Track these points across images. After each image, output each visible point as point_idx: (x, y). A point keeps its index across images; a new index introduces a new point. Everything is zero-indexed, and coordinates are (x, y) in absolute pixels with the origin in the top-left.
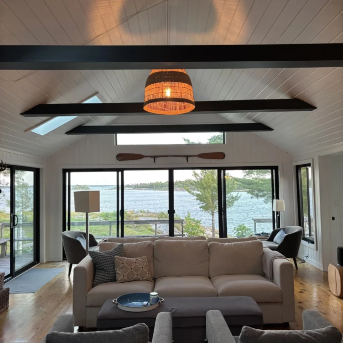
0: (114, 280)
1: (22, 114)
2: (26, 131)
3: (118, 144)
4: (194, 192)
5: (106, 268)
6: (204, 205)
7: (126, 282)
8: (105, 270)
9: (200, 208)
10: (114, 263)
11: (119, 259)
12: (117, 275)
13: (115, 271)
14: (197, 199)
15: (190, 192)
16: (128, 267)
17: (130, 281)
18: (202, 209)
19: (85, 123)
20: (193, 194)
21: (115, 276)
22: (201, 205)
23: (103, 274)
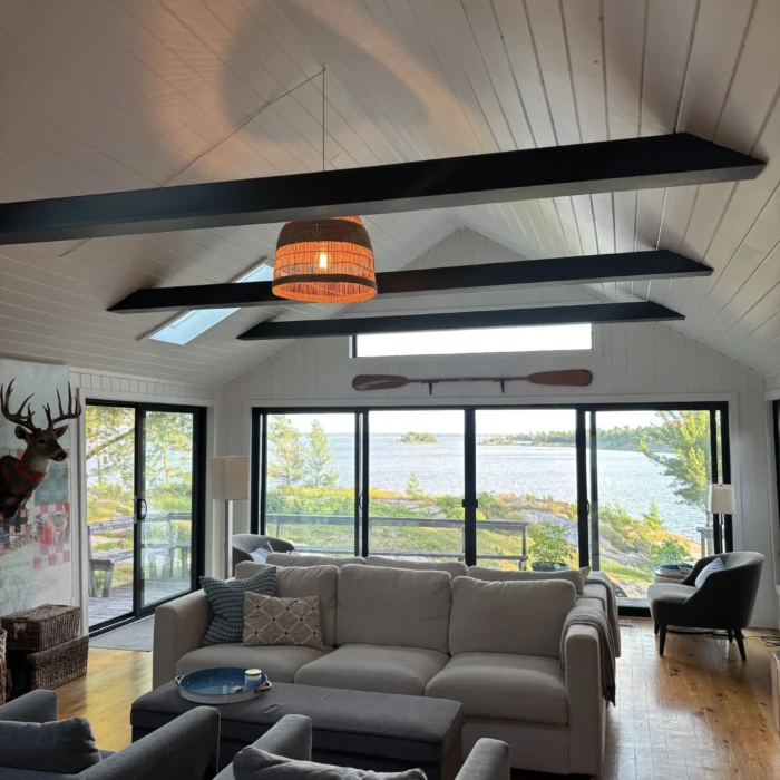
0: (237, 639)
1: (110, 309)
2: (139, 338)
3: (359, 354)
4: (661, 455)
5: (226, 615)
6: (687, 487)
7: (260, 645)
8: (226, 619)
9: (676, 493)
10: (242, 606)
11: (253, 598)
12: (245, 630)
13: (242, 622)
14: (668, 473)
15: (649, 455)
16: (269, 616)
17: (269, 645)
18: (680, 498)
19: (275, 317)
20: (657, 459)
21: (242, 632)
22: (680, 487)
23: (221, 626)
